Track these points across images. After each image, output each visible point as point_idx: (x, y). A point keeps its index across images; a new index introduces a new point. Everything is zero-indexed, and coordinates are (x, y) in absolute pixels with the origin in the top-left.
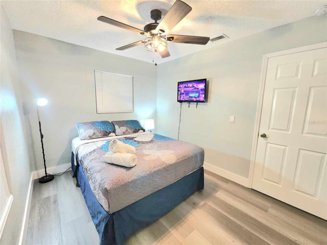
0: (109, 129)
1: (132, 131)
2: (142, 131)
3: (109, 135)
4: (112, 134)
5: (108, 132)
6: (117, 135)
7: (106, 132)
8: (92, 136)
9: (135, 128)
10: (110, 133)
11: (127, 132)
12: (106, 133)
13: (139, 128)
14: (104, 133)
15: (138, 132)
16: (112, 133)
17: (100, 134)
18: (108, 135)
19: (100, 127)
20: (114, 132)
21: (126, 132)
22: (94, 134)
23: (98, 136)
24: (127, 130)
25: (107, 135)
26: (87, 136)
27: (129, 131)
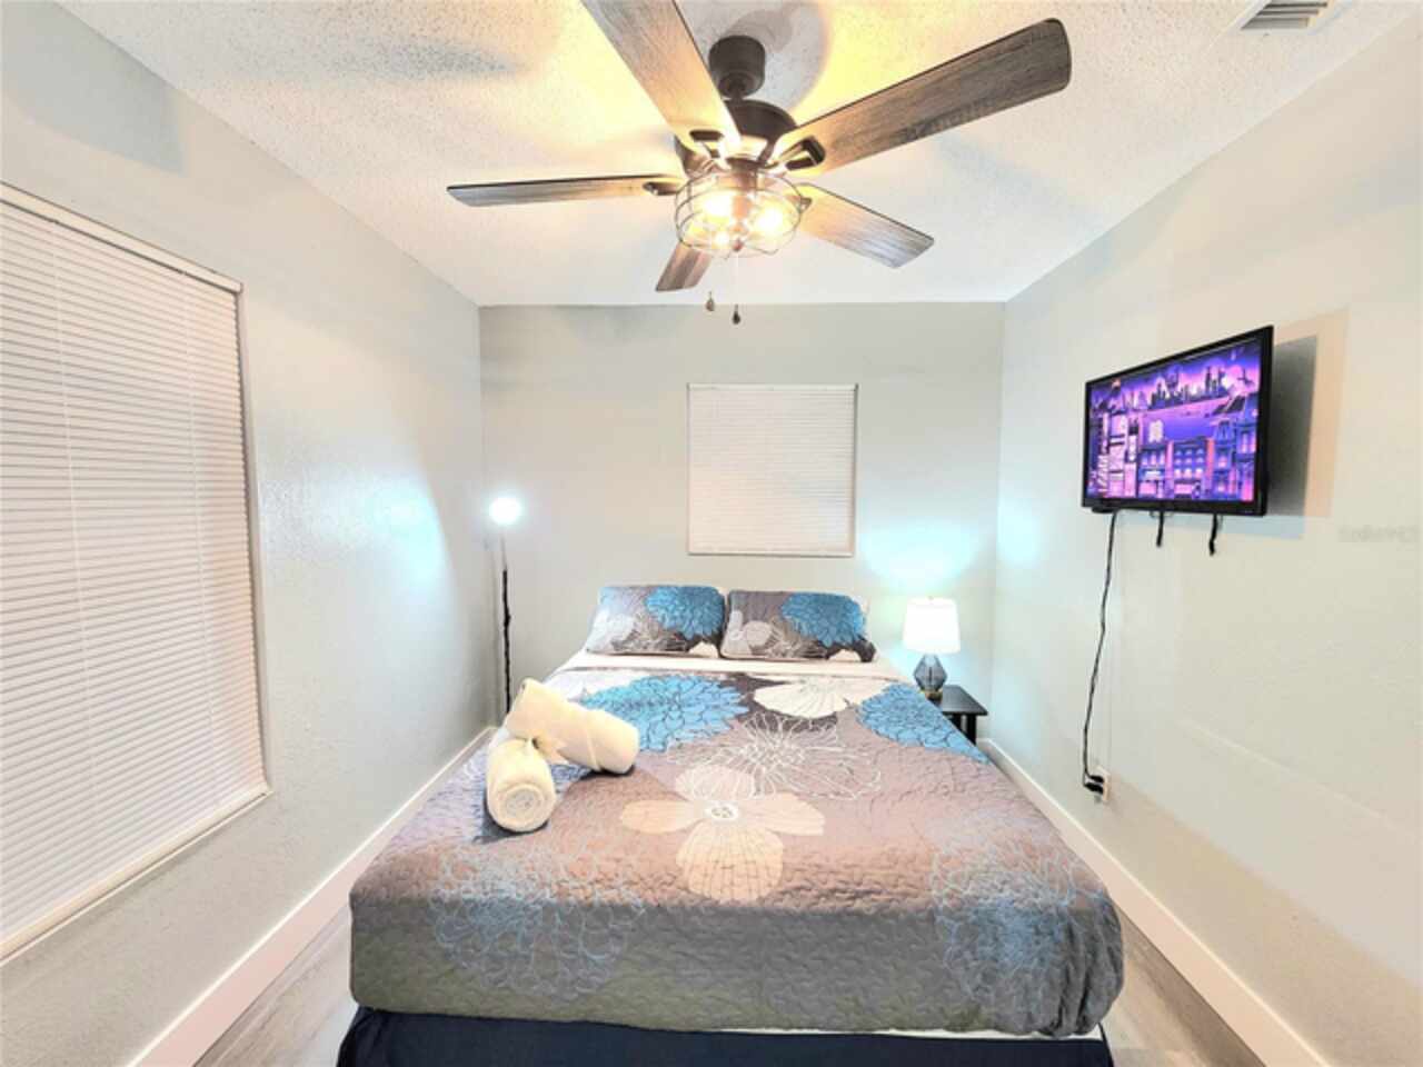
0: (695, 623)
1: (798, 647)
2: (855, 656)
3: (692, 651)
4: (702, 648)
5: (689, 636)
6: (725, 654)
7: (680, 635)
8: (625, 642)
9: (819, 637)
10: (696, 640)
11: (770, 650)
12: (677, 641)
13: (838, 640)
14: (673, 637)
15: (832, 658)
16: (705, 641)
17: (654, 638)
18: (688, 650)
19: (663, 612)
20: (717, 639)
21: (767, 646)
22: (632, 637)
23: (645, 648)
24: (771, 641)
25: (684, 647)
26: (608, 640)
27: (783, 644)
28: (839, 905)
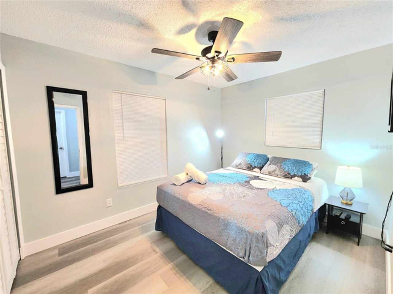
0: (256, 163)
1: (281, 174)
2: (301, 179)
3: (254, 170)
4: (256, 170)
5: (253, 166)
6: (261, 172)
7: (251, 166)
8: (238, 165)
9: (290, 172)
10: (255, 167)
11: (273, 173)
13: (296, 174)
14: (249, 166)
15: (293, 179)
16: (257, 168)
17: (245, 165)
18: (252, 170)
19: (249, 159)
20: (261, 168)
21: (273, 172)
22: (240, 164)
23: (243, 167)
24: (275, 171)
25: (251, 169)
26: (235, 164)
27: (278, 172)
28: (205, 210)
